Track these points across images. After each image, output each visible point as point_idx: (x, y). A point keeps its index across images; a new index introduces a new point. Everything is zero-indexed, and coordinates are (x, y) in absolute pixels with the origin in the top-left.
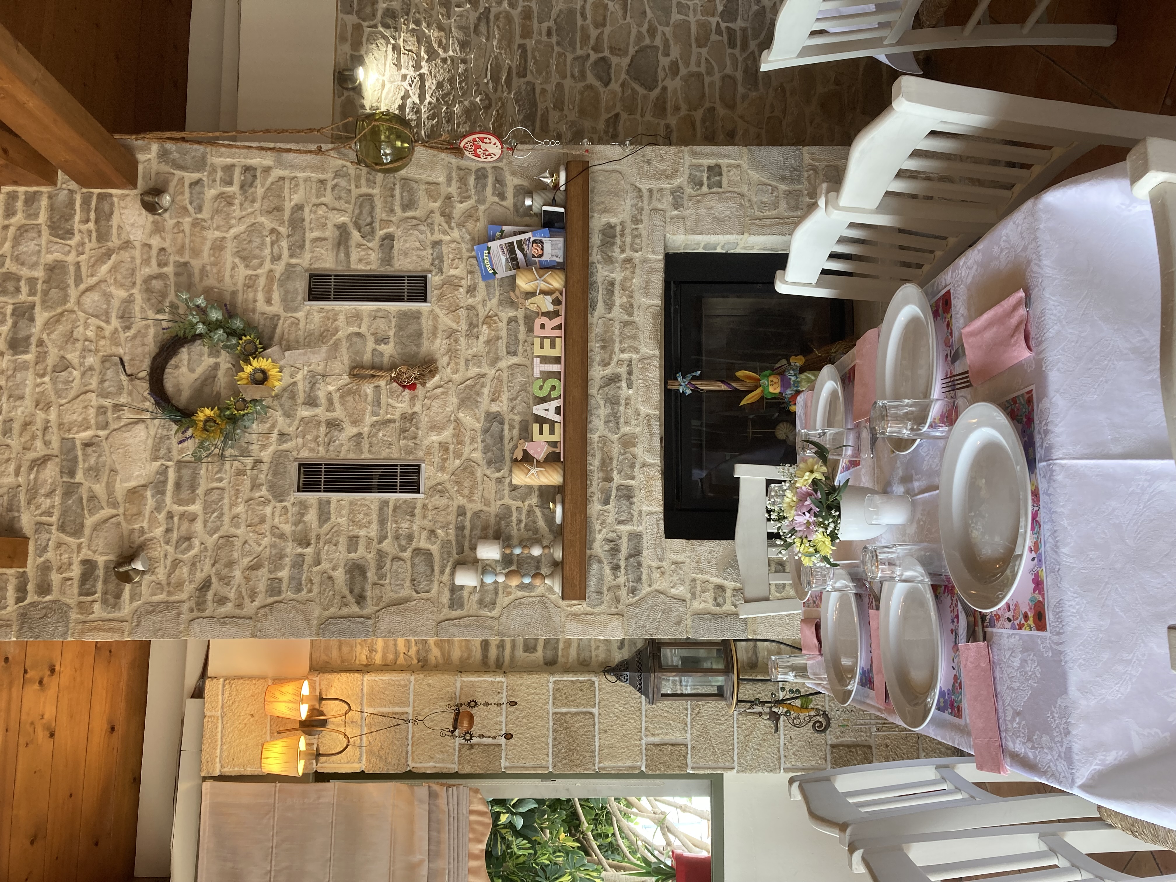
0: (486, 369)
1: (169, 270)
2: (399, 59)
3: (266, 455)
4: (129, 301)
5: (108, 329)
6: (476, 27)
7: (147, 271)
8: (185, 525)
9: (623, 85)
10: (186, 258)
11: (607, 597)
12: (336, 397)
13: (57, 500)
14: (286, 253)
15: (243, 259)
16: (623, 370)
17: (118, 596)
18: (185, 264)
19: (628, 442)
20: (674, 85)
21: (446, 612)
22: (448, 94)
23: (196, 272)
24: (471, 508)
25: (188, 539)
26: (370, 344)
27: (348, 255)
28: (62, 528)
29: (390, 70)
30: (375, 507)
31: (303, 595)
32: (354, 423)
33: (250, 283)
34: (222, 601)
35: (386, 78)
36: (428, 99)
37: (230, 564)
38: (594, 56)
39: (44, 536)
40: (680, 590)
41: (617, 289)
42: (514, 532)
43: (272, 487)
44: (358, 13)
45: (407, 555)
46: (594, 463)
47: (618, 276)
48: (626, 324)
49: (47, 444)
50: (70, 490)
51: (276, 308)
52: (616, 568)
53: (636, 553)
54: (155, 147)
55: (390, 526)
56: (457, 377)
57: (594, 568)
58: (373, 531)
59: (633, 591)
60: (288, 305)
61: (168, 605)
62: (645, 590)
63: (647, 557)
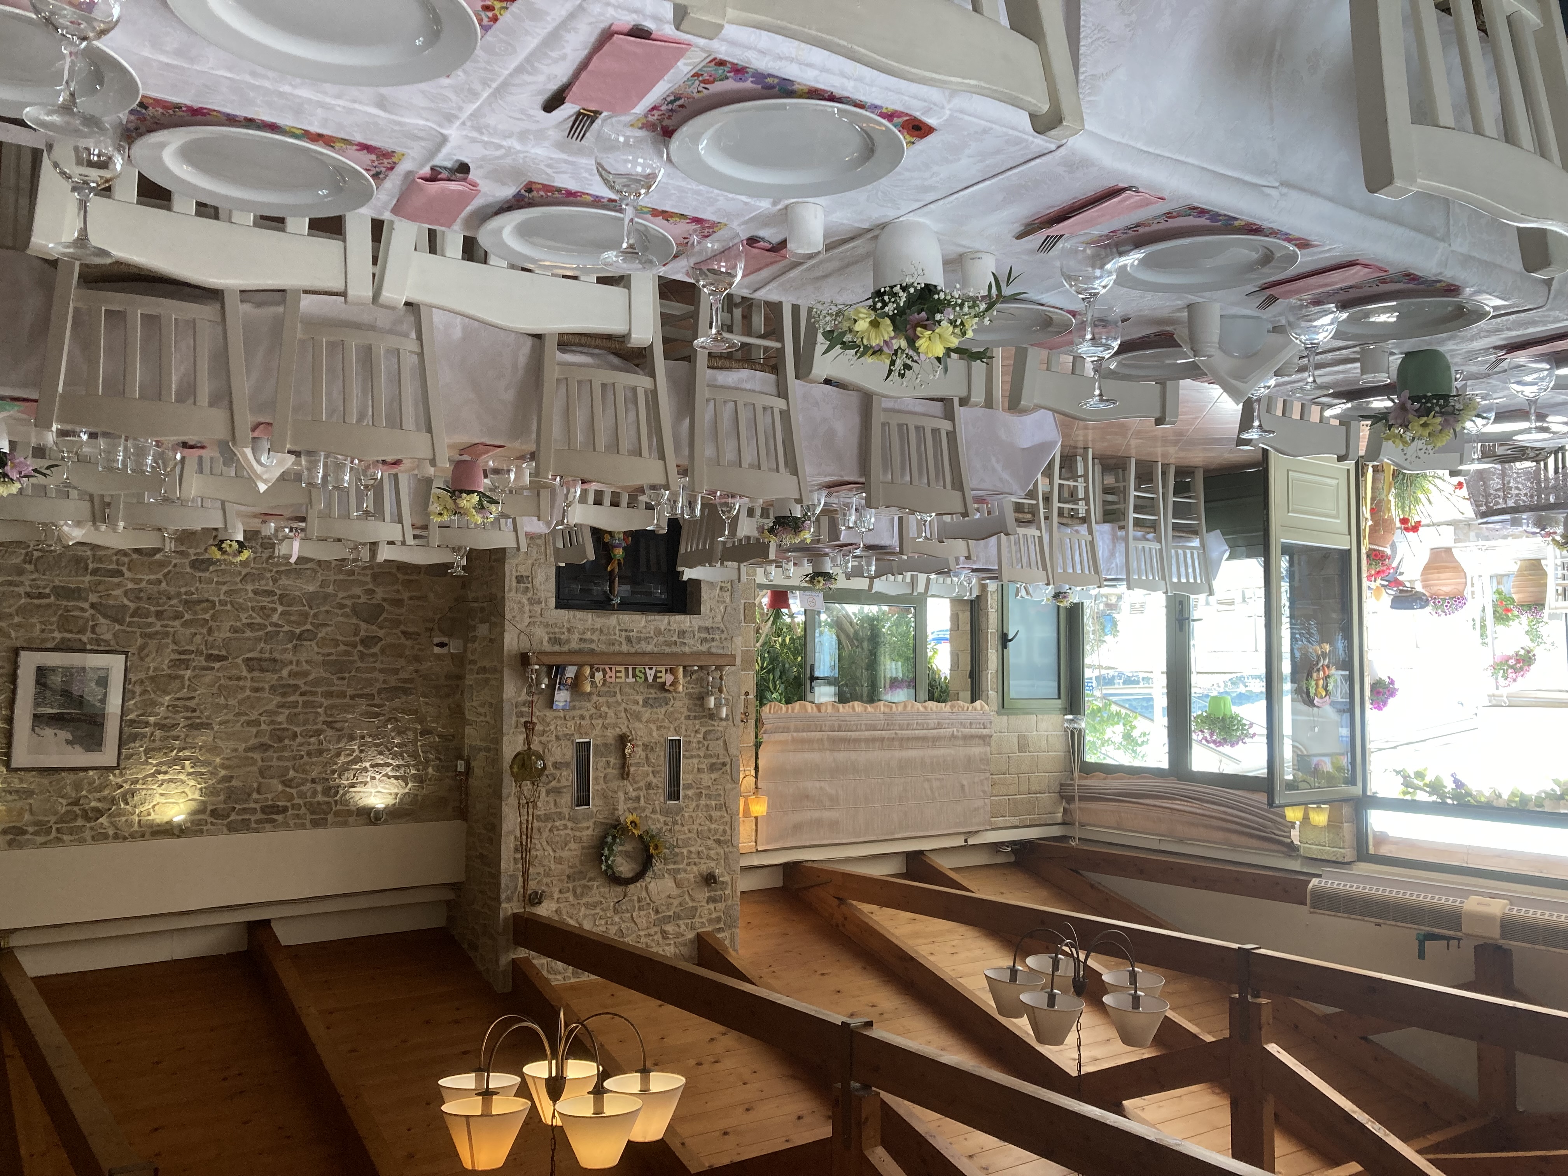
0: (622, 708)
1: (570, 886)
2: (361, 783)
3: (662, 819)
4: (587, 905)
5: (601, 913)
6: (338, 730)
7: (571, 899)
8: (693, 856)
9: (381, 628)
10: (565, 877)
11: (725, 644)
12: (635, 786)
13: (681, 922)
14: (563, 822)
15: (566, 845)
16: (624, 634)
17: (723, 882)
18: (568, 877)
19: (658, 632)
20: (380, 593)
21: (730, 723)
22: (387, 747)
23: (572, 870)
24: (686, 713)
25: (699, 853)
26: (609, 770)
27: (565, 787)
28: (694, 917)
29: (368, 789)
30: (686, 761)
31: (722, 793)
32: (648, 775)
33: (579, 840)
34: (725, 831)
35: (373, 790)
36: (390, 761)
37: (710, 830)
38: (360, 648)
39: (697, 925)
40: (722, 608)
41: (583, 637)
42: (697, 690)
43: (677, 814)
44: (326, 814)
45: (706, 743)
46: (667, 650)
47: (576, 636)
48: (601, 631)
49: (656, 933)
50: (677, 917)
51: (590, 823)
52: (713, 639)
53: (707, 630)
54: (504, 905)
55: (694, 753)
56: (626, 722)
57: (713, 650)
58: (695, 761)
59: (723, 631)
60: (589, 817)
61: (726, 859)
62: (722, 626)
63: (708, 623)
